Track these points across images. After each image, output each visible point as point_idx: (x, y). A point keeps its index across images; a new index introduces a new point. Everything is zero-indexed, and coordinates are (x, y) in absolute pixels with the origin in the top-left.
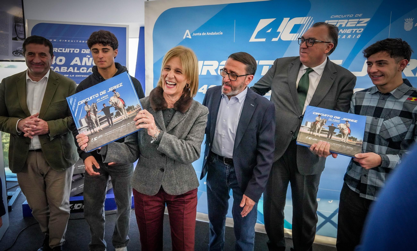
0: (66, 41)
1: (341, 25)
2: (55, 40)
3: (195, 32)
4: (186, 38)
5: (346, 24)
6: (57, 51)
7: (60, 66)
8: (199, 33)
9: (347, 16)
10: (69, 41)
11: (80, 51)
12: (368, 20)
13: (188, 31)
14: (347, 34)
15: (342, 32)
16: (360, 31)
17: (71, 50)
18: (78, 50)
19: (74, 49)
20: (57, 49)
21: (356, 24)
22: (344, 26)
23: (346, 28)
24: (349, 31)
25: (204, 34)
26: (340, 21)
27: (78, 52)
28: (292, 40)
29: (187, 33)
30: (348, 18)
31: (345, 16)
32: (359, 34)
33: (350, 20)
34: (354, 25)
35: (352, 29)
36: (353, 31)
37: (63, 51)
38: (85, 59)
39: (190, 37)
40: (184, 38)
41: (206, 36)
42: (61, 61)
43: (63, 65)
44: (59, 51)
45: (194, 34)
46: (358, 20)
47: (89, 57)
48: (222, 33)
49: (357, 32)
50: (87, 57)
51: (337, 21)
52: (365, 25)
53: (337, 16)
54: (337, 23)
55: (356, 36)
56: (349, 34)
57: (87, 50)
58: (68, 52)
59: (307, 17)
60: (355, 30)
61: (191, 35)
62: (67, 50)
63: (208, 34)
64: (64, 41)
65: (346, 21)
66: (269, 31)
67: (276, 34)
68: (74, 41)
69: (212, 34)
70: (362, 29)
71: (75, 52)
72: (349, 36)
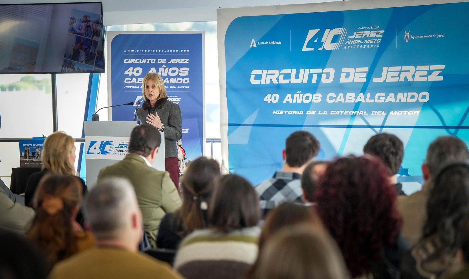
0: (143, 51)
1: (366, 36)
2: (133, 51)
3: (260, 41)
4: (253, 47)
5: (369, 35)
6: (135, 62)
7: (137, 78)
8: (263, 43)
9: (369, 28)
10: (146, 51)
11: (157, 61)
12: (383, 31)
13: (253, 40)
14: (370, 44)
15: (367, 42)
16: (379, 41)
17: (147, 60)
18: (155, 60)
19: (150, 59)
20: (134, 60)
21: (376, 35)
22: (367, 37)
23: (370, 38)
24: (371, 41)
25: (267, 43)
26: (365, 32)
27: (154, 62)
28: (333, 49)
29: (253, 42)
30: (370, 30)
31: (368, 28)
32: (378, 44)
33: (372, 32)
34: (374, 36)
35: (373, 40)
36: (374, 41)
37: (140, 62)
38: (161, 69)
39: (255, 46)
40: (251, 47)
41: (269, 45)
42: (138, 72)
43: (140, 77)
44: (136, 62)
45: (259, 44)
46: (376, 32)
47: (165, 66)
48: (281, 43)
49: (377, 42)
50: (163, 67)
51: (362, 32)
52: (381, 36)
53: (362, 28)
54: (363, 33)
55: (376, 46)
56: (372, 44)
57: (163, 59)
58: (145, 62)
59: (343, 28)
60: (375, 40)
61: (257, 43)
62: (144, 61)
63: (270, 43)
64: (141, 51)
65: (369, 32)
66: (316, 41)
67: (321, 44)
68: (150, 51)
69: (273, 43)
70: (380, 40)
71: (152, 62)
72: (372, 46)
